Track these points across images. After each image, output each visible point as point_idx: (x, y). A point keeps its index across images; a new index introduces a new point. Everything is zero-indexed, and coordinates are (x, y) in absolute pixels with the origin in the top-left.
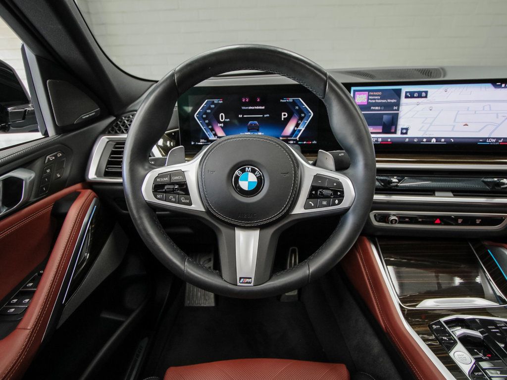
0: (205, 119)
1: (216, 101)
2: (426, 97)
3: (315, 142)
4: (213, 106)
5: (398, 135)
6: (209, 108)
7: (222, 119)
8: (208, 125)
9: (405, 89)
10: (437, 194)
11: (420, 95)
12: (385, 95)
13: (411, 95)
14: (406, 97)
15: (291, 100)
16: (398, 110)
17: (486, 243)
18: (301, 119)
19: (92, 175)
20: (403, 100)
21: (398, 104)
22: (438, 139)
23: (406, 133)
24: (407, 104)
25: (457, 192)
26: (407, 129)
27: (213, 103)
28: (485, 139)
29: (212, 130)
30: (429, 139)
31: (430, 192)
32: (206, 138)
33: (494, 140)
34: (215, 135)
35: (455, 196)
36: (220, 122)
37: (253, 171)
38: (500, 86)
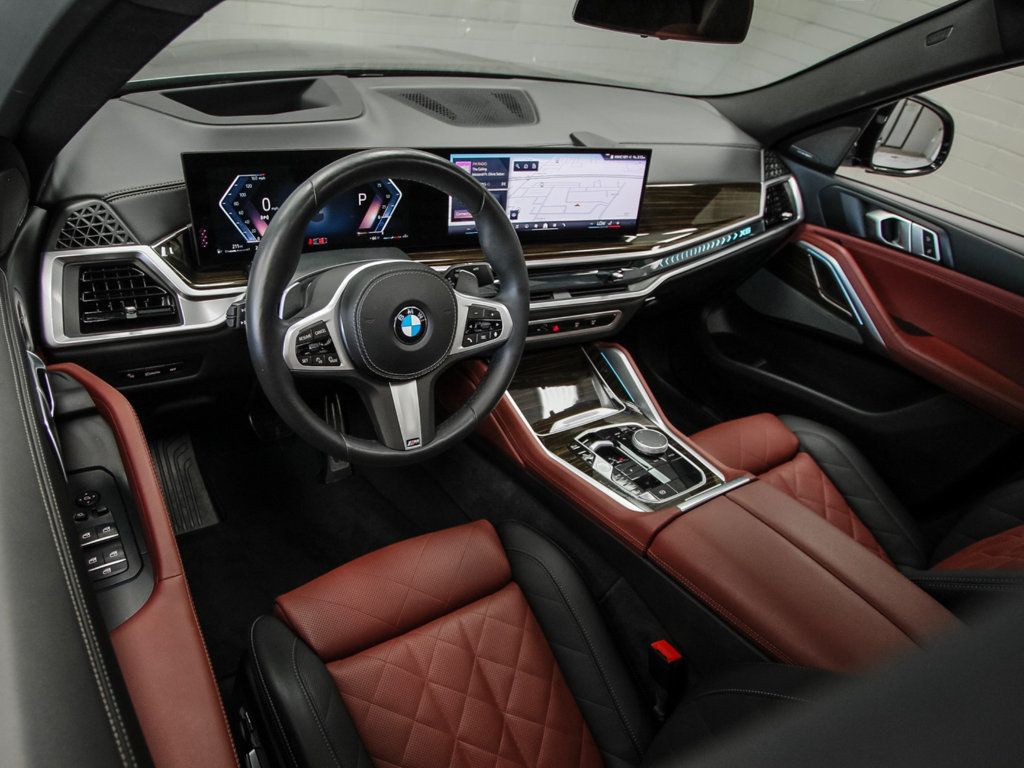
0: (237, 209)
1: (254, 177)
2: (536, 169)
3: (405, 236)
4: (249, 186)
6: (244, 190)
7: (267, 207)
8: (243, 218)
9: (514, 158)
10: (556, 296)
11: (531, 167)
12: (493, 165)
13: (520, 167)
14: (516, 169)
16: (506, 187)
17: (597, 345)
18: (386, 202)
19: (55, 336)
20: (513, 174)
21: (506, 179)
22: (550, 224)
23: (516, 218)
24: (516, 179)
25: (576, 292)
26: (517, 212)
27: (249, 180)
28: (595, 222)
29: (252, 226)
30: (541, 224)
31: (547, 294)
32: (242, 241)
33: (604, 223)
34: (257, 235)
35: (574, 296)
36: (265, 213)
37: (416, 313)
38: (608, 158)
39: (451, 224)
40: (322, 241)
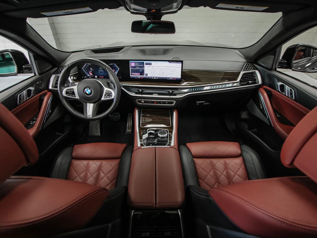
0: (86, 70)
1: (89, 64)
2: (151, 65)
3: (120, 77)
4: (88, 66)
5: (145, 76)
6: (87, 66)
8: (87, 71)
9: (145, 62)
10: (154, 94)
11: (150, 64)
12: (139, 64)
13: (147, 64)
14: (146, 64)
15: (112, 64)
16: (144, 68)
18: (116, 70)
19: (50, 87)
20: (145, 65)
21: (144, 66)
22: (156, 77)
23: (147, 75)
24: (146, 67)
25: (159, 94)
26: (147, 74)
27: (88, 65)
28: (169, 78)
29: (88, 73)
30: (154, 77)
31: (152, 94)
32: (87, 76)
33: (171, 78)
34: (90, 75)
35: (158, 95)
36: (91, 71)
37: (89, 89)
38: (171, 62)
39: (131, 76)
40: (102, 77)
